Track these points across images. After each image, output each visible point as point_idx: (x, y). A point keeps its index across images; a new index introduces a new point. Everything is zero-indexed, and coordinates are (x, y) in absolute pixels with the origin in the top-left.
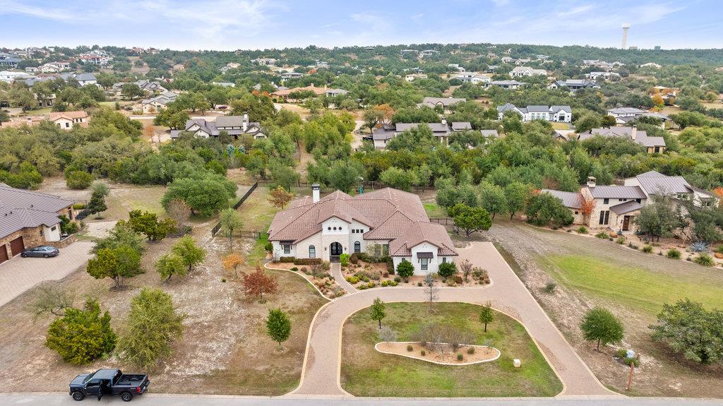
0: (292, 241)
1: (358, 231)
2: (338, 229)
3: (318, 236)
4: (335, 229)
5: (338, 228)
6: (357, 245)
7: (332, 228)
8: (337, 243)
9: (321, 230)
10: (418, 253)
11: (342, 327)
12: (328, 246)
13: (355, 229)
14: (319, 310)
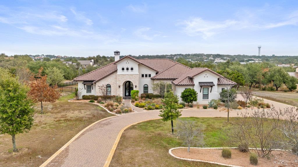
0: (92, 81)
1: (146, 76)
2: (130, 70)
3: (113, 76)
4: (127, 69)
5: (130, 68)
6: (146, 88)
7: (125, 68)
8: (129, 82)
9: (116, 71)
10: (199, 83)
11: (122, 131)
12: (121, 85)
13: (144, 74)
14: (101, 120)
